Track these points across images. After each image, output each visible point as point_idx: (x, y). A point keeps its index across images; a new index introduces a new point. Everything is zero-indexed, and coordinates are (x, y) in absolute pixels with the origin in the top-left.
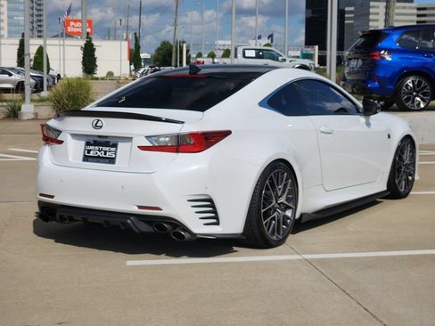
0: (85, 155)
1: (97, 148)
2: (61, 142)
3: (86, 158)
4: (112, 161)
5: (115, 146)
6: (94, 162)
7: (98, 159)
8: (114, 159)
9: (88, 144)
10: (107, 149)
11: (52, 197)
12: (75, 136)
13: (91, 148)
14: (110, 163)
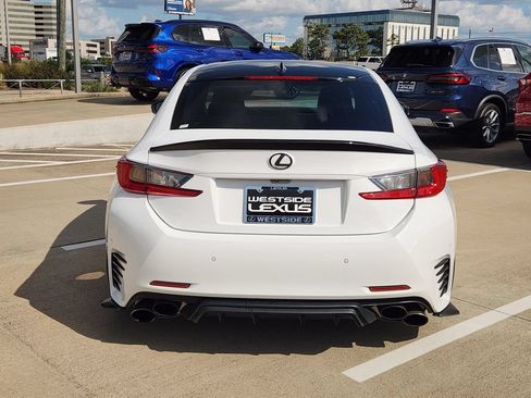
0: (249, 213)
1: (273, 199)
2: (196, 193)
3: (252, 216)
4: (307, 218)
5: (310, 194)
6: (270, 222)
7: (277, 217)
8: (311, 214)
9: (251, 193)
10: (295, 200)
11: (187, 285)
12: (223, 182)
13: (260, 199)
14: (303, 222)
